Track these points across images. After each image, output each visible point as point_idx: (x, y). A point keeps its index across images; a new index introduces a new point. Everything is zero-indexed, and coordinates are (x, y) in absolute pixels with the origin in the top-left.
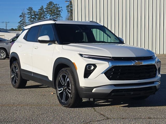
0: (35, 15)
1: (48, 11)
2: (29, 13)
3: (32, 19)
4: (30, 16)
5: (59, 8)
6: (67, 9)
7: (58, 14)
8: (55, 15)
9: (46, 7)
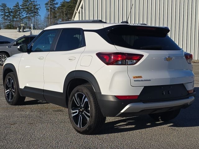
0: (9, 12)
1: (24, 9)
2: (2, 10)
3: (6, 17)
4: (3, 13)
5: (37, 5)
6: (46, 7)
7: (35, 12)
8: (32, 13)
9: (22, 4)
